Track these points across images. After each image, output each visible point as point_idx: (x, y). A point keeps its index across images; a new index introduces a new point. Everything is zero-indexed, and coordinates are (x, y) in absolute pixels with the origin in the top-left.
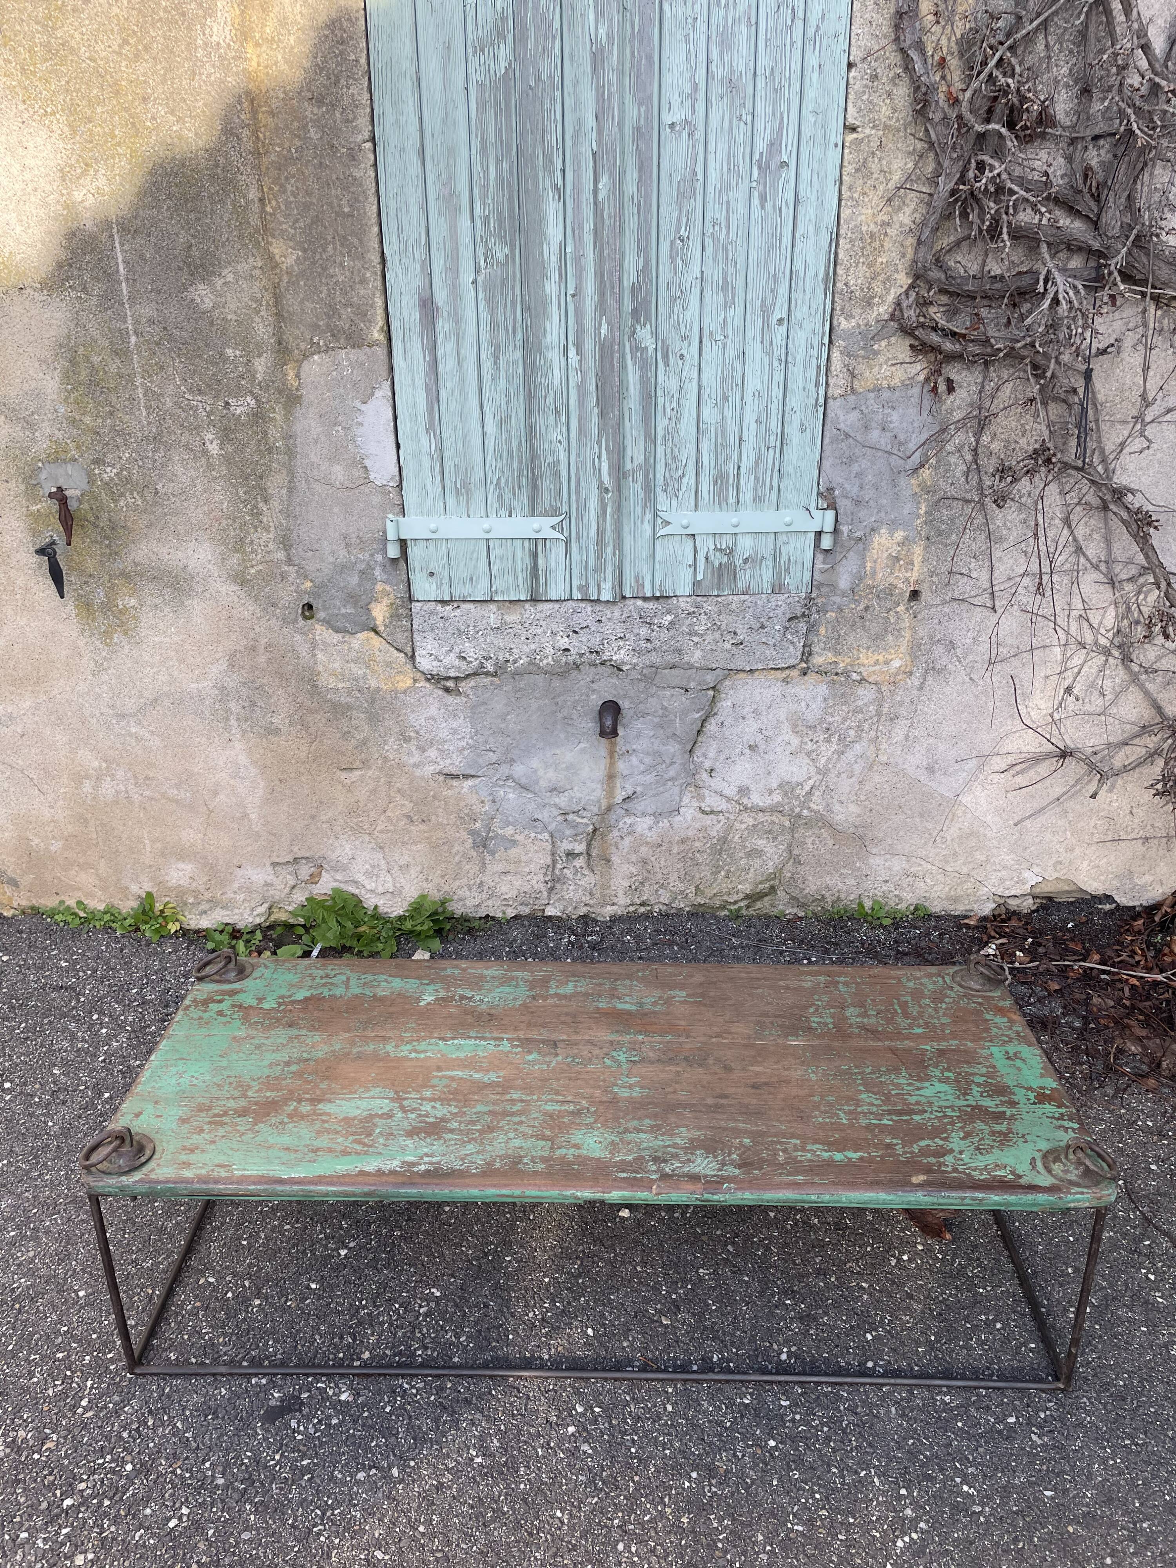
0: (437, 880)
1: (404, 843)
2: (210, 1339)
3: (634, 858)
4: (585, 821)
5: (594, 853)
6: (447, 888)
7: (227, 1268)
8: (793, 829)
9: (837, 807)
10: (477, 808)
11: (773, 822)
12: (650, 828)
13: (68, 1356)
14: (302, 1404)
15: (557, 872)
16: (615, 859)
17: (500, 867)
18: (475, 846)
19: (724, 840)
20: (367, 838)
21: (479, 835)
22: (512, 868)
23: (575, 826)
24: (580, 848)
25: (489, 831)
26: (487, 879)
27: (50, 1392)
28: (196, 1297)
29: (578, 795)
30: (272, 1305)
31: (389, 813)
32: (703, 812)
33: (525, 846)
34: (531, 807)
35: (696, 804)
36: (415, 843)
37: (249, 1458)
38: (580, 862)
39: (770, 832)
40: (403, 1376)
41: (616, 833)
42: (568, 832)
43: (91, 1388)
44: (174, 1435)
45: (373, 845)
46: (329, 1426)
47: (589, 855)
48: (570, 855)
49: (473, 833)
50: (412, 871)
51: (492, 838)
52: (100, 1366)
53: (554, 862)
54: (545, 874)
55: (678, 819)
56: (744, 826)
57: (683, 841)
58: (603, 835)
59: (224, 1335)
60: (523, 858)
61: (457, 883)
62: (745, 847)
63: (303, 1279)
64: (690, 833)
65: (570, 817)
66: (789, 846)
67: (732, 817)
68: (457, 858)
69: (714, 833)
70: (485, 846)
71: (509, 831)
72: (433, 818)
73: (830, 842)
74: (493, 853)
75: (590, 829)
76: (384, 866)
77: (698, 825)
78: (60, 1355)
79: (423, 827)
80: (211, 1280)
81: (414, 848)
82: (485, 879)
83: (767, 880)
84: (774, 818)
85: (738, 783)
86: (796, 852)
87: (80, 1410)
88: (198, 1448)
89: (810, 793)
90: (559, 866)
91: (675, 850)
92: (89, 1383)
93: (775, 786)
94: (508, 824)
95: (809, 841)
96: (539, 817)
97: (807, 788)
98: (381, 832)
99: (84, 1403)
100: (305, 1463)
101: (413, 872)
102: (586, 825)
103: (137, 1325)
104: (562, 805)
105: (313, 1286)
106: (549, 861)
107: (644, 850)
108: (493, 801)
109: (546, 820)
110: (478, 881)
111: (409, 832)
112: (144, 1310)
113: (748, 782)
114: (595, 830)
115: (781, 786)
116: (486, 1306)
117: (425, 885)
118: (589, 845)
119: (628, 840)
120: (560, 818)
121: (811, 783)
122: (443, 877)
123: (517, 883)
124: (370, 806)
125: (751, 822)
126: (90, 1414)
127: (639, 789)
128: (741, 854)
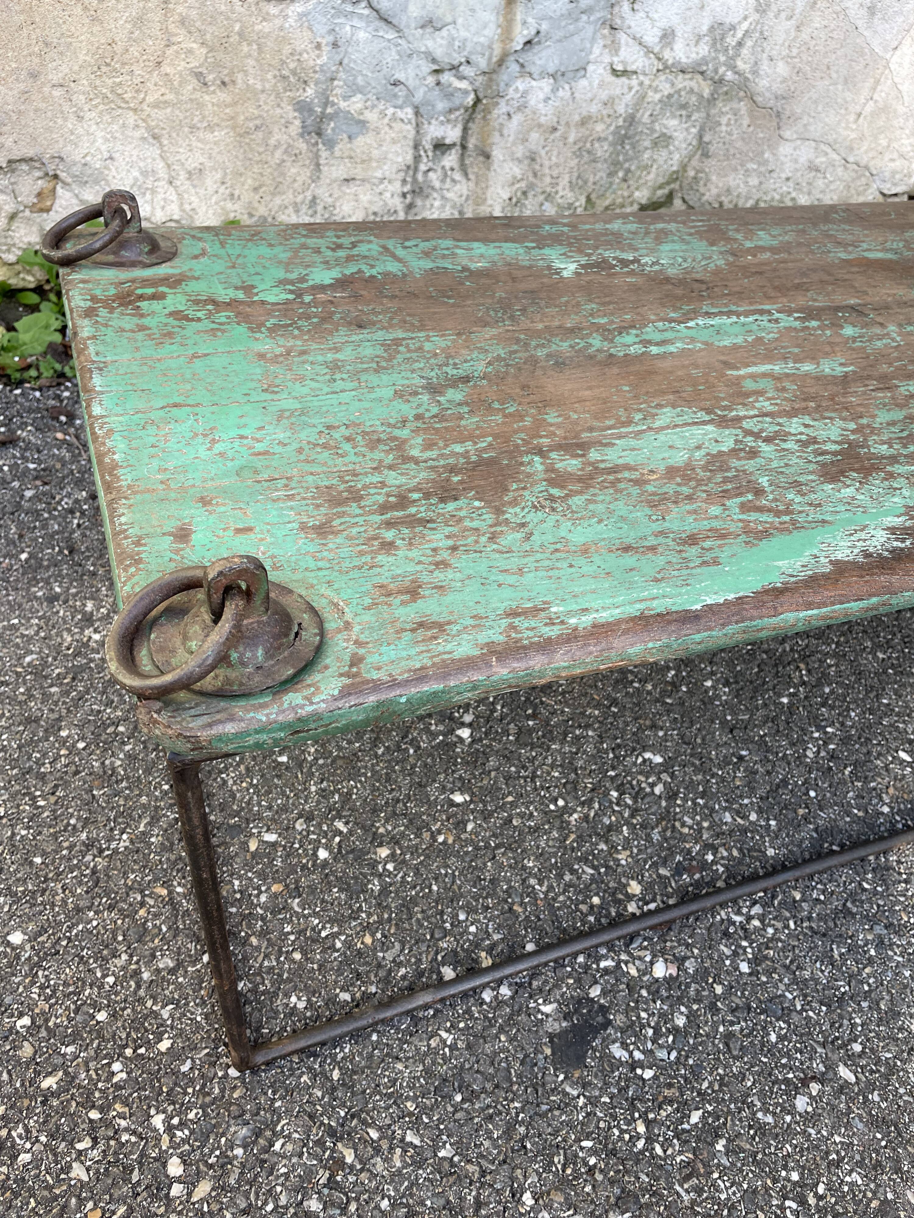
0: (247, 197)
1: (193, 128)
2: (349, 945)
3: (520, 152)
4: (463, 85)
5: (471, 143)
6: (262, 211)
7: (284, 809)
8: (712, 101)
9: (765, 67)
10: (312, 59)
11: (692, 91)
12: (547, 99)
13: (70, 1080)
14: (604, 1010)
15: (420, 177)
16: (497, 154)
17: (339, 171)
18: (305, 132)
19: (631, 120)
20: (131, 119)
21: (311, 111)
22: (358, 172)
23: (448, 94)
24: (453, 134)
25: (326, 103)
26: (322, 192)
27: (78, 1172)
28: (262, 875)
29: (463, 34)
30: (414, 851)
31: (166, 68)
32: (614, 72)
33: (377, 131)
34: (391, 56)
35: (607, 59)
36: (210, 128)
37: (593, 1152)
38: (450, 160)
39: (684, 106)
40: (723, 905)
41: (503, 108)
42: (441, 105)
43: (170, 1129)
44: (419, 1164)
45: (142, 132)
46: (676, 1031)
47: (464, 147)
48: (440, 147)
49: (302, 107)
50: (209, 182)
51: (331, 117)
52: (155, 1076)
53: (417, 159)
54: (404, 181)
55: (583, 82)
56: (658, 96)
57: (584, 122)
58: (487, 111)
59: (367, 928)
60: (375, 153)
61: (278, 201)
62: (653, 131)
63: (433, 791)
64: (594, 109)
65: (447, 78)
66: (702, 130)
67: (647, 82)
68: (278, 154)
69: (621, 109)
70: (319, 134)
71: (355, 104)
72: (240, 77)
73: (746, 122)
74: (330, 144)
75: (470, 100)
76: (162, 173)
77: (604, 95)
78: (49, 1082)
79: (223, 96)
80: (271, 837)
81: (209, 136)
82: (319, 192)
83: (668, 183)
84: (693, 84)
85: (663, 23)
86: (706, 139)
87: (176, 1190)
88: (483, 1173)
89: (740, 44)
90: (423, 167)
91: (571, 139)
92: (158, 1121)
93: (705, 29)
94: (355, 89)
95: (724, 120)
96: (400, 76)
97: (739, 34)
98: (156, 105)
99: (175, 1168)
100: (695, 1117)
101: (211, 181)
102: (466, 92)
103: (179, 964)
104: (439, 53)
105: (458, 798)
106: (409, 158)
107: (534, 136)
108: (335, 45)
109: (411, 83)
110: (309, 195)
111: (201, 106)
112: (176, 932)
113: (675, 21)
114: (478, 101)
115: (712, 29)
116: (741, 758)
117: (229, 205)
118: (465, 130)
119: (517, 119)
120: (431, 80)
121: (745, 26)
122: (256, 189)
123: (365, 198)
124: (134, 51)
125: (667, 89)
126: (203, 1189)
127: (544, 27)
128: (647, 143)
